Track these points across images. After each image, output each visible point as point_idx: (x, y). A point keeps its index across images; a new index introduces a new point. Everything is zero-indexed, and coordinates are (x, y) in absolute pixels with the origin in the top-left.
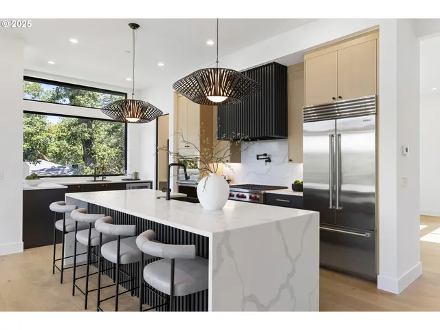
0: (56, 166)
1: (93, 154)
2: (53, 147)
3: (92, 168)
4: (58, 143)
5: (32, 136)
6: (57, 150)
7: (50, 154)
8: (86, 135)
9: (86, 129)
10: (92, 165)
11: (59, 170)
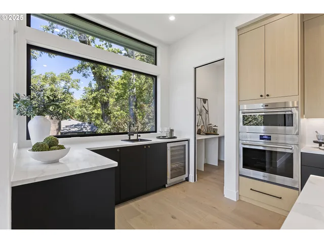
0: (80, 123)
1: (109, 113)
2: (78, 112)
3: (108, 124)
4: (80, 110)
5: (66, 106)
6: (80, 113)
7: (76, 116)
8: (105, 98)
9: (104, 94)
10: (108, 122)
11: (82, 125)
